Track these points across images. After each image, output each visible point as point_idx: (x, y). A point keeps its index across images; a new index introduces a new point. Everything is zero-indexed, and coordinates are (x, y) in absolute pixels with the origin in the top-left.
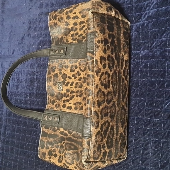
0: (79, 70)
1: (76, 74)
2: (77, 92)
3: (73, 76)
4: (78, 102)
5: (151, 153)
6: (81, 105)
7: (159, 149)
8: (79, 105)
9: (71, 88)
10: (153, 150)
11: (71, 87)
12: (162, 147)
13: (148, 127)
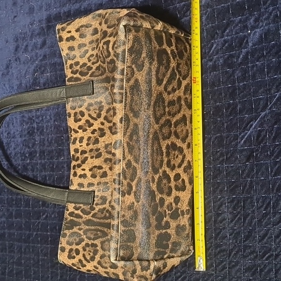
5: (228, 219)
7: (239, 210)
10: (230, 213)
12: (244, 207)
13: (219, 179)
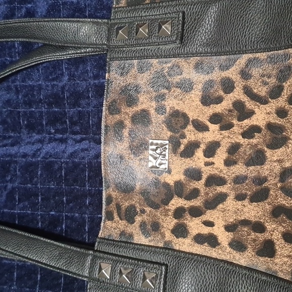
0: (245, 99)
1: (230, 111)
2: (238, 180)
3: (215, 118)
4: (245, 223)
6: (261, 237)
8: (253, 235)
9: (207, 164)
11: (207, 160)
